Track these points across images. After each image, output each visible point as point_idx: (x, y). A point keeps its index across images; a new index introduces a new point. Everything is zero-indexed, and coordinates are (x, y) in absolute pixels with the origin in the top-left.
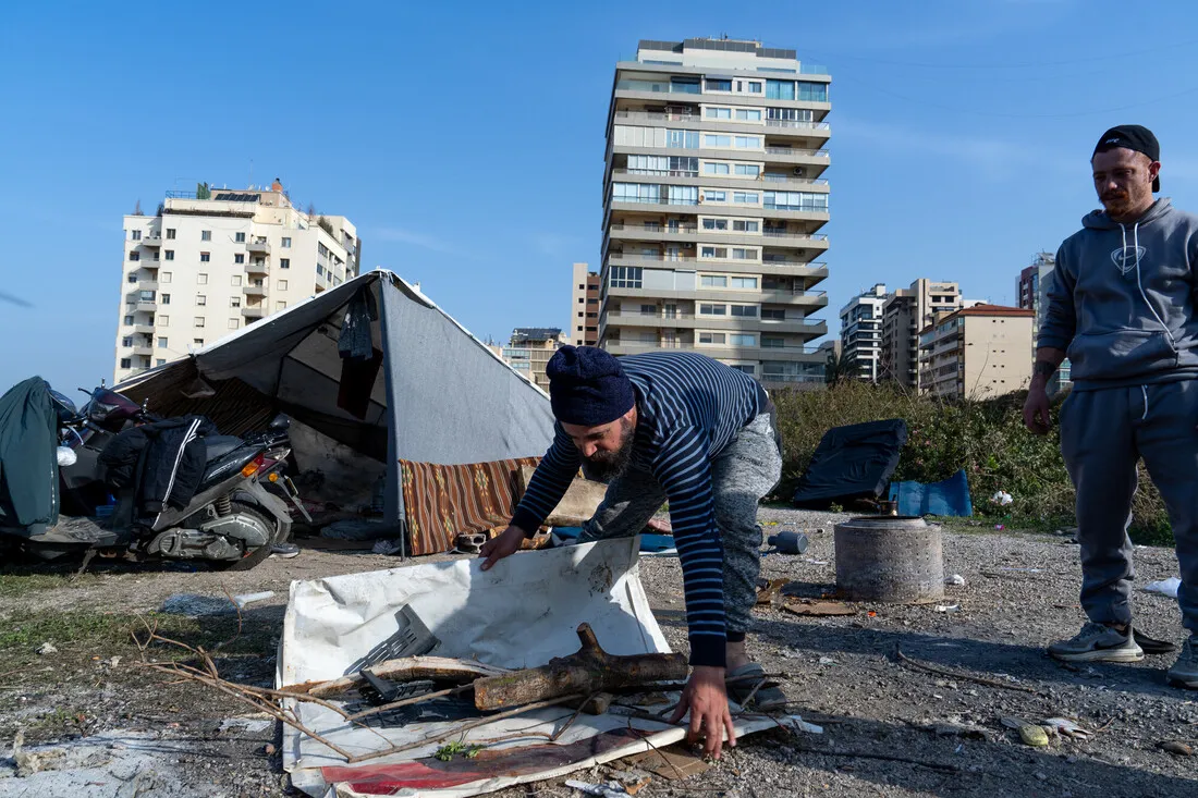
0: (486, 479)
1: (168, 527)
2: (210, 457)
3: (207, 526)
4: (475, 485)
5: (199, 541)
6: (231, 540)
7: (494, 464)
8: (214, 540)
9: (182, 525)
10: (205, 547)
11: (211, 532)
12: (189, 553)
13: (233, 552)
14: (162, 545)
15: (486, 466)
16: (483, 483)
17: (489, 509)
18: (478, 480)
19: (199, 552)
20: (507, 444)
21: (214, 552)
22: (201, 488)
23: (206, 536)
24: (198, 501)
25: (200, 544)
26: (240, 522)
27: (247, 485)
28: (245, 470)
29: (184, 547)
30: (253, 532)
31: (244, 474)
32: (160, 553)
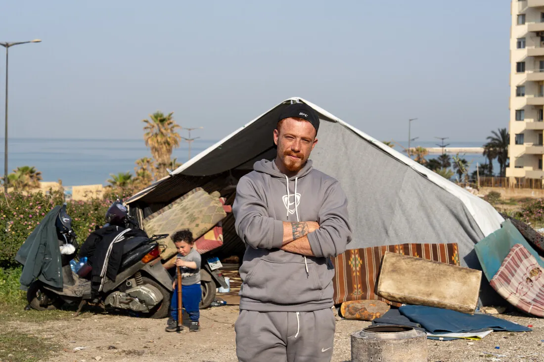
0: (359, 262)
1: (111, 292)
2: (125, 252)
3: (128, 291)
4: (348, 267)
5: (127, 300)
6: (141, 301)
7: (369, 250)
8: (131, 300)
9: (117, 289)
10: (128, 304)
11: (129, 295)
12: (123, 306)
13: (143, 308)
14: (109, 301)
15: (361, 252)
16: (356, 265)
17: (357, 286)
18: (352, 263)
19: (127, 306)
21: (134, 307)
22: (121, 270)
23: (129, 297)
24: (121, 277)
25: (127, 301)
26: (142, 291)
27: (147, 268)
28: (143, 259)
29: (120, 303)
30: (148, 297)
31: (143, 262)
32: (109, 305)
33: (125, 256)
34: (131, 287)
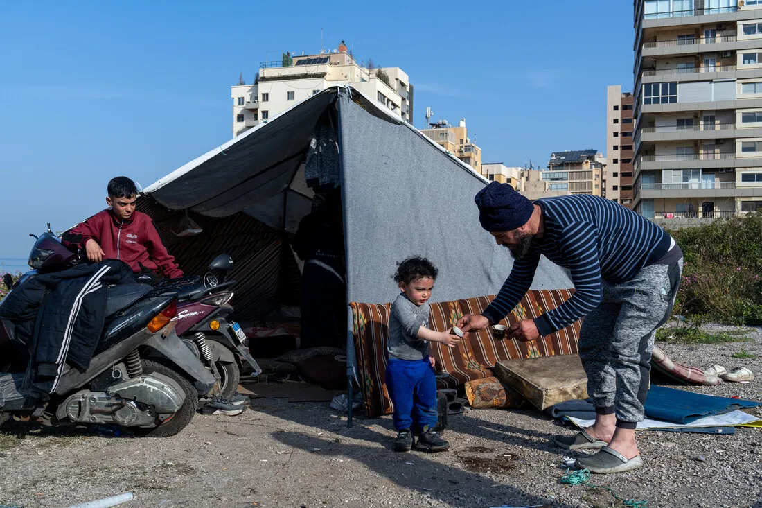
1: (74, 391)
2: (111, 311)
3: (114, 389)
5: (108, 405)
6: (142, 406)
7: (472, 300)
8: (121, 406)
9: (87, 387)
10: (113, 413)
11: (117, 396)
12: (99, 419)
13: (145, 419)
14: (68, 410)
15: (463, 304)
17: (467, 355)
19: (109, 418)
20: (489, 278)
21: (125, 419)
22: (102, 347)
23: (113, 401)
24: (99, 363)
25: (109, 409)
26: (148, 386)
27: (155, 342)
28: (150, 324)
29: (92, 412)
30: (162, 397)
31: (151, 329)
32: (67, 419)
33: (111, 320)
34: (119, 381)
